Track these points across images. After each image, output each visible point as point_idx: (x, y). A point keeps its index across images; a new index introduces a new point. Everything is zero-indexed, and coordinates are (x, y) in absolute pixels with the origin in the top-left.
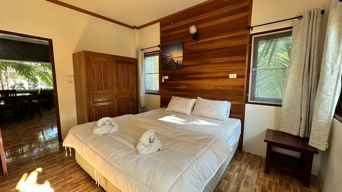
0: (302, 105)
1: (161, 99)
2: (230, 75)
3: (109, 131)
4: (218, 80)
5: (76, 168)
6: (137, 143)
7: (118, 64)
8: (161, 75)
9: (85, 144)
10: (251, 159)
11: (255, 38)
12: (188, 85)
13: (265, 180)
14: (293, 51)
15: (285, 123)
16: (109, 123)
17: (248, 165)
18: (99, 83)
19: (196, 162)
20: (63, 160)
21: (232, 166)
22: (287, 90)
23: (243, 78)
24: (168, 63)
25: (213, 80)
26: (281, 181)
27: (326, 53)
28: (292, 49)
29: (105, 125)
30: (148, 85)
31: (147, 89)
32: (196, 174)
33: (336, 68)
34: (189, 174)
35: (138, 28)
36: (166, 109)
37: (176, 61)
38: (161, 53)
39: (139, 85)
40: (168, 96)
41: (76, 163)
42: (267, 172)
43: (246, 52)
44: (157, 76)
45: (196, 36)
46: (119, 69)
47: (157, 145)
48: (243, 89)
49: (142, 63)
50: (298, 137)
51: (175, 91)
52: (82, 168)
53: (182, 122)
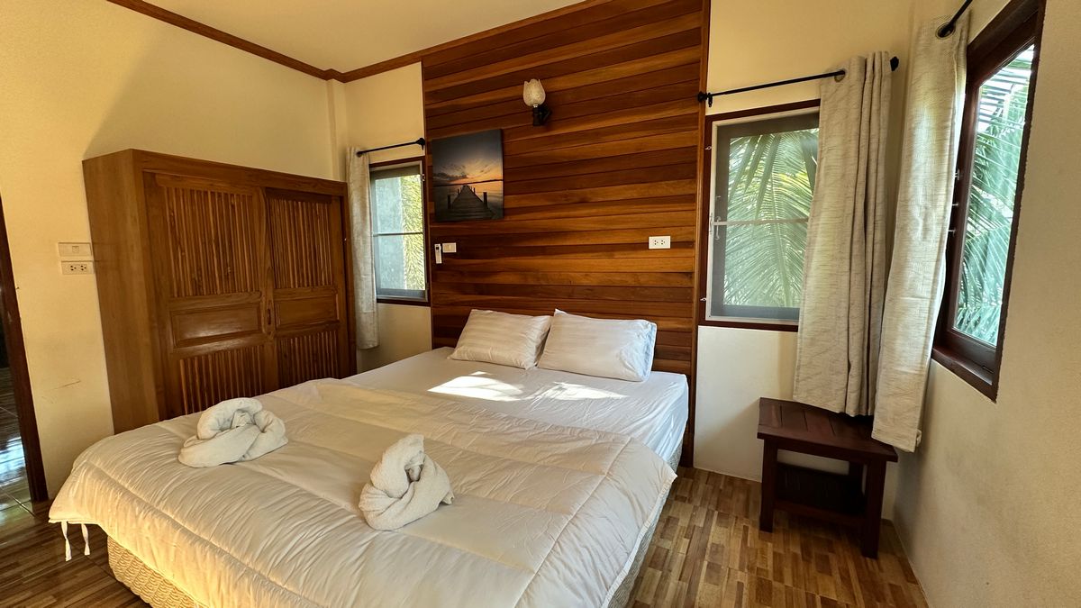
0: (850, 326)
1: (435, 318)
2: (651, 239)
3: (247, 448)
4: (617, 255)
5: (114, 598)
6: (361, 487)
7: (274, 202)
8: (432, 238)
9: (149, 508)
10: (721, 490)
11: (719, 128)
12: (524, 271)
13: (763, 552)
14: (822, 171)
15: (809, 378)
16: (247, 418)
17: (713, 512)
18: (199, 269)
19: (572, 534)
20: (57, 573)
21: (669, 519)
22: (811, 282)
23: (688, 248)
24: (453, 198)
25: (600, 254)
26: (806, 550)
27: (908, 178)
28: (820, 164)
29: (231, 428)
30: (386, 273)
31: (384, 286)
32: (575, 577)
33: (935, 222)
34: (554, 582)
35: (346, 78)
36: (452, 353)
37: (480, 195)
38: (431, 164)
39: (355, 272)
40: (460, 310)
41: (113, 581)
42: (766, 526)
43: (696, 171)
44: (419, 242)
45: (544, 115)
46: (278, 220)
47: (435, 486)
48: (691, 282)
49: (363, 198)
50: (842, 417)
51: (481, 293)
52: (138, 598)
53: (511, 396)
